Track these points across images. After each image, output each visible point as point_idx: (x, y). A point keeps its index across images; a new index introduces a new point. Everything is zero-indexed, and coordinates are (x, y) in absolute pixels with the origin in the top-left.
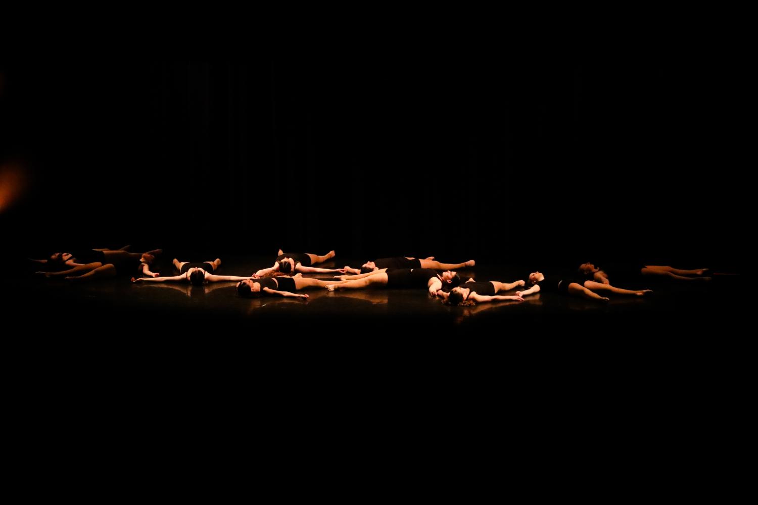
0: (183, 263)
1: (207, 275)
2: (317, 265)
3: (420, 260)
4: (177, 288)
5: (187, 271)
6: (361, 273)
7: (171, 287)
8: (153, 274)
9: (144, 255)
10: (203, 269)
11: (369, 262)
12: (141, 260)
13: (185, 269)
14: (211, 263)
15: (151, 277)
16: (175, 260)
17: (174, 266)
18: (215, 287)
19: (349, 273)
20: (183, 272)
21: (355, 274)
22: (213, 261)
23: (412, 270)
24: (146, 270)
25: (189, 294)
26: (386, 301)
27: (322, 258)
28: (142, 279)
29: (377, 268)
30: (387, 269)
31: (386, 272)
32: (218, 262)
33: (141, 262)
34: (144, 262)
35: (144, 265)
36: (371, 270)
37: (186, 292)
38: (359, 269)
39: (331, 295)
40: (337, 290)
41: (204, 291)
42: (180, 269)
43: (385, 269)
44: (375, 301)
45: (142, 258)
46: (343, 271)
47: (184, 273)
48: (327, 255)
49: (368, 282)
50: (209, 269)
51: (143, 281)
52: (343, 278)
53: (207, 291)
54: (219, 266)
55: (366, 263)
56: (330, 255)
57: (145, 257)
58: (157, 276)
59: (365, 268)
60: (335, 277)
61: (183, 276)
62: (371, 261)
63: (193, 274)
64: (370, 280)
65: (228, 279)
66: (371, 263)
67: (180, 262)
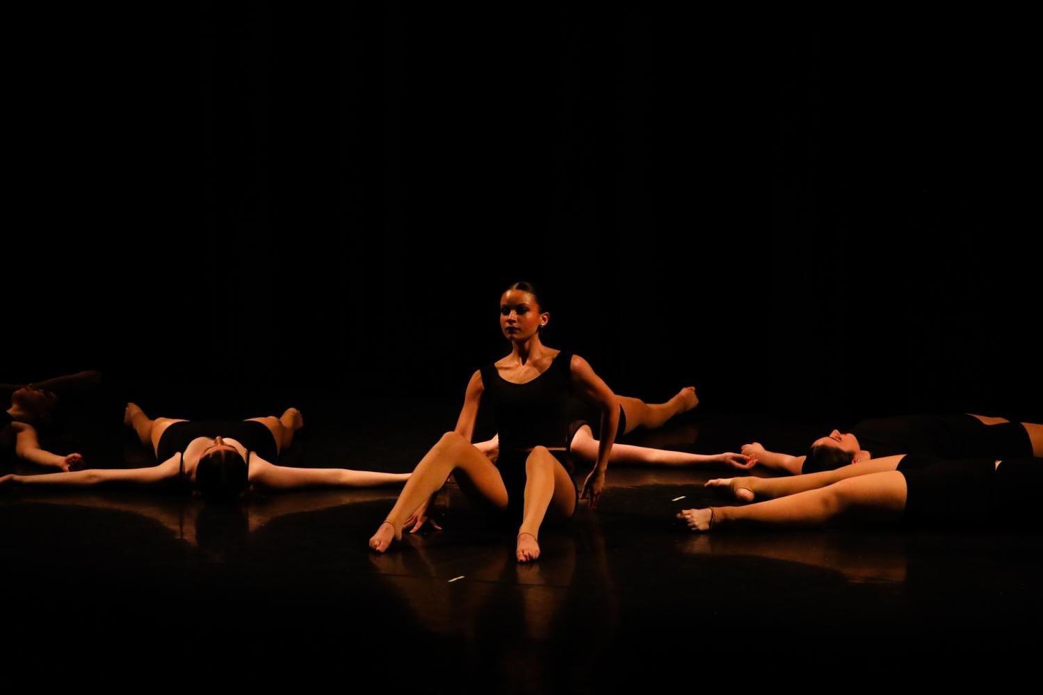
0: (166, 423)
1: (257, 465)
2: (643, 436)
3: (1028, 426)
4: (149, 511)
5: (182, 452)
6: (807, 469)
7: (124, 507)
8: (59, 460)
9: (21, 391)
10: (244, 445)
11: (835, 433)
12: (10, 411)
13: (175, 442)
14: (268, 421)
15: (56, 469)
16: (133, 410)
17: (130, 432)
18: (284, 508)
19: (763, 469)
20: (165, 455)
21: (782, 471)
22: (279, 415)
23: (998, 464)
24: (28, 445)
25: (189, 533)
26: (898, 574)
27: (660, 411)
28: (17, 477)
29: (867, 454)
30: (901, 457)
31: (900, 467)
32: (295, 418)
33: (11, 418)
34: (19, 419)
35: (21, 430)
36: (845, 459)
37: (177, 528)
38: (796, 454)
39: (699, 546)
40: (718, 529)
41: (245, 522)
42: (156, 445)
43: (897, 459)
44: (860, 573)
45: (15, 406)
46: (743, 461)
47: (171, 455)
48: (672, 402)
49: (833, 500)
50: (262, 443)
51: (20, 483)
52: (744, 486)
53: (254, 521)
54: (299, 434)
55: (828, 435)
56: (683, 398)
57: (23, 402)
58: (75, 467)
59: (824, 449)
60: (711, 481)
61: (168, 467)
62: (843, 431)
63: (205, 462)
64: (840, 496)
65: (333, 480)
66: (842, 436)
67: (153, 416)
